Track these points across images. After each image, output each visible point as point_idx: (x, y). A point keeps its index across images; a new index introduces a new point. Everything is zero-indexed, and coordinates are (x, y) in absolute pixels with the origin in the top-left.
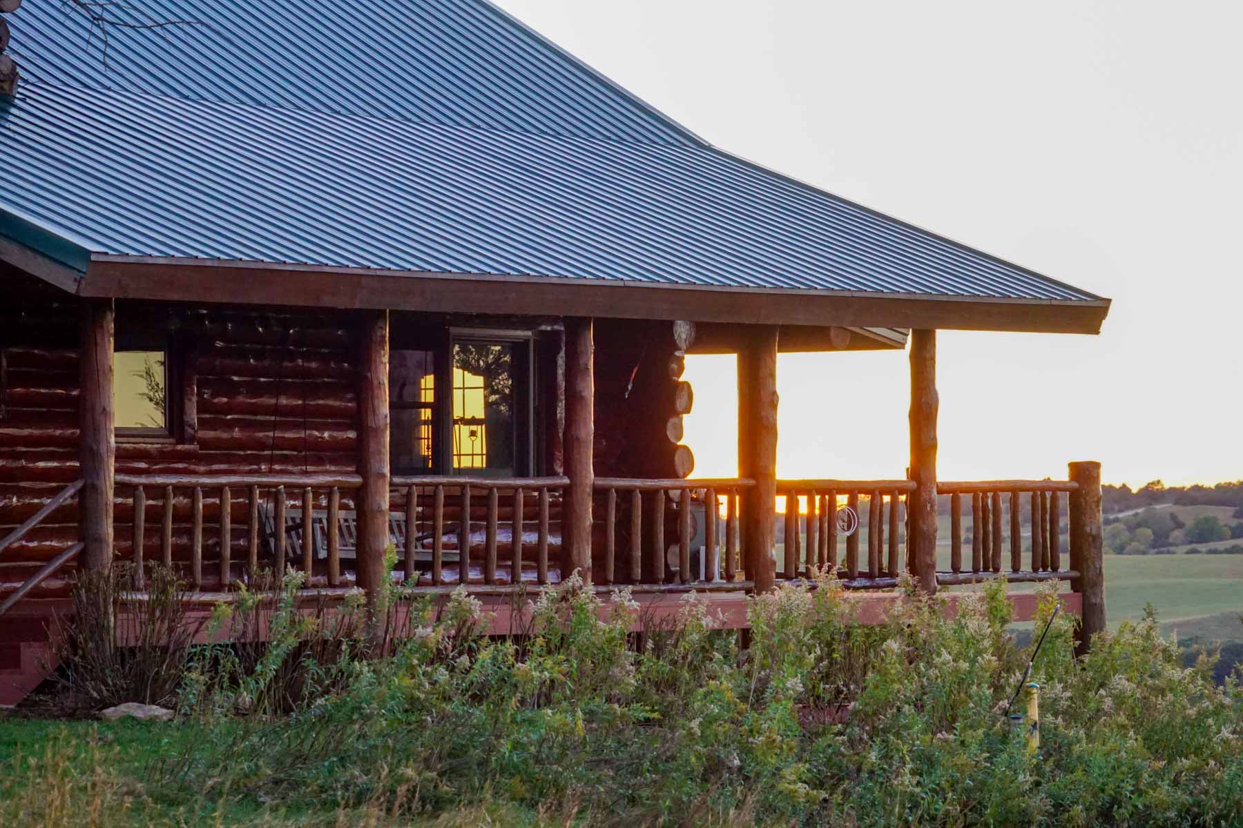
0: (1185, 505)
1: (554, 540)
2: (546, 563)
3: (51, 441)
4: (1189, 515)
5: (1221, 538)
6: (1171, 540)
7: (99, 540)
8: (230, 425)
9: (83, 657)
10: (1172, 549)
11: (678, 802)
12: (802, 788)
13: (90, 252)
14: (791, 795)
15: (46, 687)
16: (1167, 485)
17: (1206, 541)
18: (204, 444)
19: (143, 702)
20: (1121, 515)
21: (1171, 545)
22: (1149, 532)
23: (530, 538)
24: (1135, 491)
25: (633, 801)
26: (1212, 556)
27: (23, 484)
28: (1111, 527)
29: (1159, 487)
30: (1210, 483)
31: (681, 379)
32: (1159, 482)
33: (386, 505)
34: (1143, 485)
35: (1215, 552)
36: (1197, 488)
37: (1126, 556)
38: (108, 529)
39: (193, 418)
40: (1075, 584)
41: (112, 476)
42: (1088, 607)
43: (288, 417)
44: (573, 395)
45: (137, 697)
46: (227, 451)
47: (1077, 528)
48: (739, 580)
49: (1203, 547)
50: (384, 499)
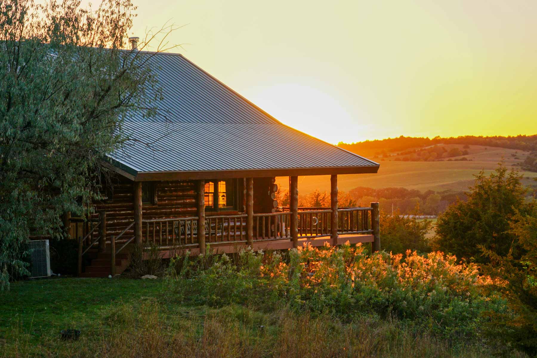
0: (447, 144)
1: (244, 224)
2: (242, 230)
3: (124, 206)
4: (448, 148)
5: (459, 155)
6: (443, 156)
7: (139, 236)
8: (165, 200)
9: (136, 264)
10: (443, 159)
11: (273, 303)
12: (300, 300)
13: (137, 171)
14: (297, 302)
15: (127, 270)
16: (442, 137)
17: (455, 156)
18: (159, 205)
19: (150, 274)
20: (426, 148)
21: (442, 158)
22: (435, 153)
23: (238, 233)
24: (431, 139)
25: (263, 302)
26: (456, 162)
27: (117, 217)
28: (423, 152)
29: (439, 138)
30: (456, 136)
31: (275, 183)
32: (439, 136)
33: (204, 224)
34: (433, 138)
35: (456, 160)
36: (451, 138)
37: (428, 162)
38: (141, 233)
39: (156, 199)
40: (373, 233)
41: (141, 220)
42: (376, 239)
43: (179, 197)
44: (248, 195)
45: (149, 273)
46: (164, 206)
47: (373, 219)
48: (289, 237)
49: (453, 159)
50: (204, 222)
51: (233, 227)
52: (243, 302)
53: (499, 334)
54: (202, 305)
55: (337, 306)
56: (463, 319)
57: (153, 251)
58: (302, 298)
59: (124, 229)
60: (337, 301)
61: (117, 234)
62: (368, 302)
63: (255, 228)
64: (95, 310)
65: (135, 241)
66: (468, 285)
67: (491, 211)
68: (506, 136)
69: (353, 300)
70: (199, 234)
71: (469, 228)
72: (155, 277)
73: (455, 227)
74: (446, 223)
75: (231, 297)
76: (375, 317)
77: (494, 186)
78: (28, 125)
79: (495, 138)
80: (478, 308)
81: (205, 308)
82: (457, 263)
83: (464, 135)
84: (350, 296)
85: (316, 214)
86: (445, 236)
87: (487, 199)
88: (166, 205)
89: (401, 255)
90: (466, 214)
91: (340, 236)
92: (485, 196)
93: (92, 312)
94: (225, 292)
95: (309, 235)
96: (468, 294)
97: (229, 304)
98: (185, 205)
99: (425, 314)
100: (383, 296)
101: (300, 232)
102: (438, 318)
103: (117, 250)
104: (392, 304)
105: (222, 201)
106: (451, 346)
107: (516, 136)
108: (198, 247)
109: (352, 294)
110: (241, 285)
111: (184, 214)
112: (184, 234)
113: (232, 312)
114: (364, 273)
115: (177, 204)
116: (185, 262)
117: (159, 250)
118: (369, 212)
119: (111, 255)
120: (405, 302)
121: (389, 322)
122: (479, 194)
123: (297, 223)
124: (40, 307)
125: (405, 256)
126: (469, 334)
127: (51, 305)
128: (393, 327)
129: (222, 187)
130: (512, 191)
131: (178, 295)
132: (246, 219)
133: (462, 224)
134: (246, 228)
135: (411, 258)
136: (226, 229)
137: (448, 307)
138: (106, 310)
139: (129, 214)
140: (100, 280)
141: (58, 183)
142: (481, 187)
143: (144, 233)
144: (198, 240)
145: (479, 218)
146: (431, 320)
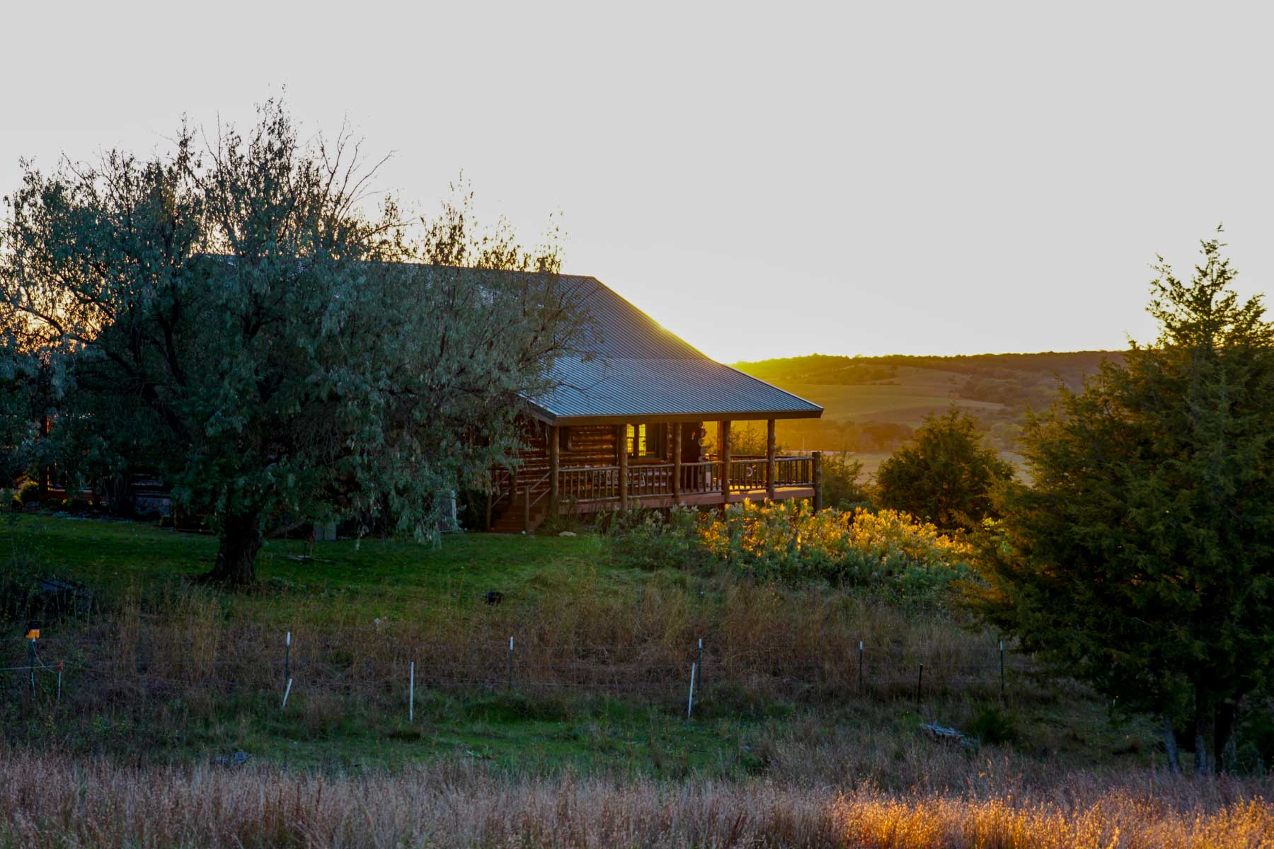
1: (670, 474)
2: (668, 481)
7: (555, 487)
8: (579, 446)
9: (553, 519)
13: (556, 415)
15: (541, 526)
18: (573, 452)
19: (569, 531)
28: (840, 373)
31: (702, 429)
33: (626, 474)
38: (557, 484)
39: (570, 445)
40: (814, 486)
41: (558, 469)
42: (817, 493)
43: (594, 442)
44: (674, 441)
45: (566, 530)
46: (579, 453)
47: (814, 471)
48: (720, 489)
49: (878, 382)
50: (626, 472)
51: (658, 478)
52: (679, 566)
53: (970, 606)
54: (632, 567)
55: (782, 572)
56: (920, 587)
57: (572, 504)
58: (746, 562)
59: (541, 477)
60: (782, 565)
61: (533, 484)
62: (816, 567)
63: (682, 479)
64: (516, 571)
65: (550, 493)
66: (925, 547)
67: (942, 458)
68: (943, 356)
69: (800, 565)
70: (620, 485)
71: (915, 478)
72: (574, 535)
73: (899, 476)
74: (890, 472)
75: (664, 559)
76: (824, 585)
77: (946, 430)
78: (462, 371)
79: (929, 358)
80: (936, 574)
81: (637, 571)
82: (912, 523)
83: (891, 354)
84: (796, 560)
85: (751, 465)
86: (888, 487)
87: (938, 445)
88: (581, 451)
89: (849, 513)
90: (912, 462)
91: (778, 490)
92: (935, 442)
93: (512, 573)
94: (657, 553)
95: (742, 487)
96: (925, 558)
97: (663, 567)
98: (602, 452)
99: (879, 581)
100: (834, 559)
101: (732, 483)
102: (894, 586)
103: (531, 502)
104: (844, 568)
105: (642, 447)
106: (908, 617)
107: (954, 356)
108: (619, 500)
109: (799, 557)
110: (677, 546)
111: (601, 461)
112: (603, 484)
113: (669, 576)
114: (811, 535)
115: (593, 450)
116: (613, 519)
117: (579, 503)
118: (811, 463)
119: (524, 508)
120: (857, 567)
121: (840, 589)
122: (928, 439)
123: (728, 474)
124: (455, 566)
125: (854, 514)
126: (929, 604)
127: (466, 564)
128: (845, 596)
129: (642, 430)
130: (966, 436)
131: (606, 557)
132: (673, 469)
133: (907, 473)
134: (672, 479)
135: (861, 517)
136: (651, 479)
137: (903, 573)
138: (529, 571)
139: (540, 461)
140: (513, 536)
141: (486, 432)
142: (931, 431)
143: (561, 482)
144: (619, 492)
145: (927, 468)
146: (886, 587)
